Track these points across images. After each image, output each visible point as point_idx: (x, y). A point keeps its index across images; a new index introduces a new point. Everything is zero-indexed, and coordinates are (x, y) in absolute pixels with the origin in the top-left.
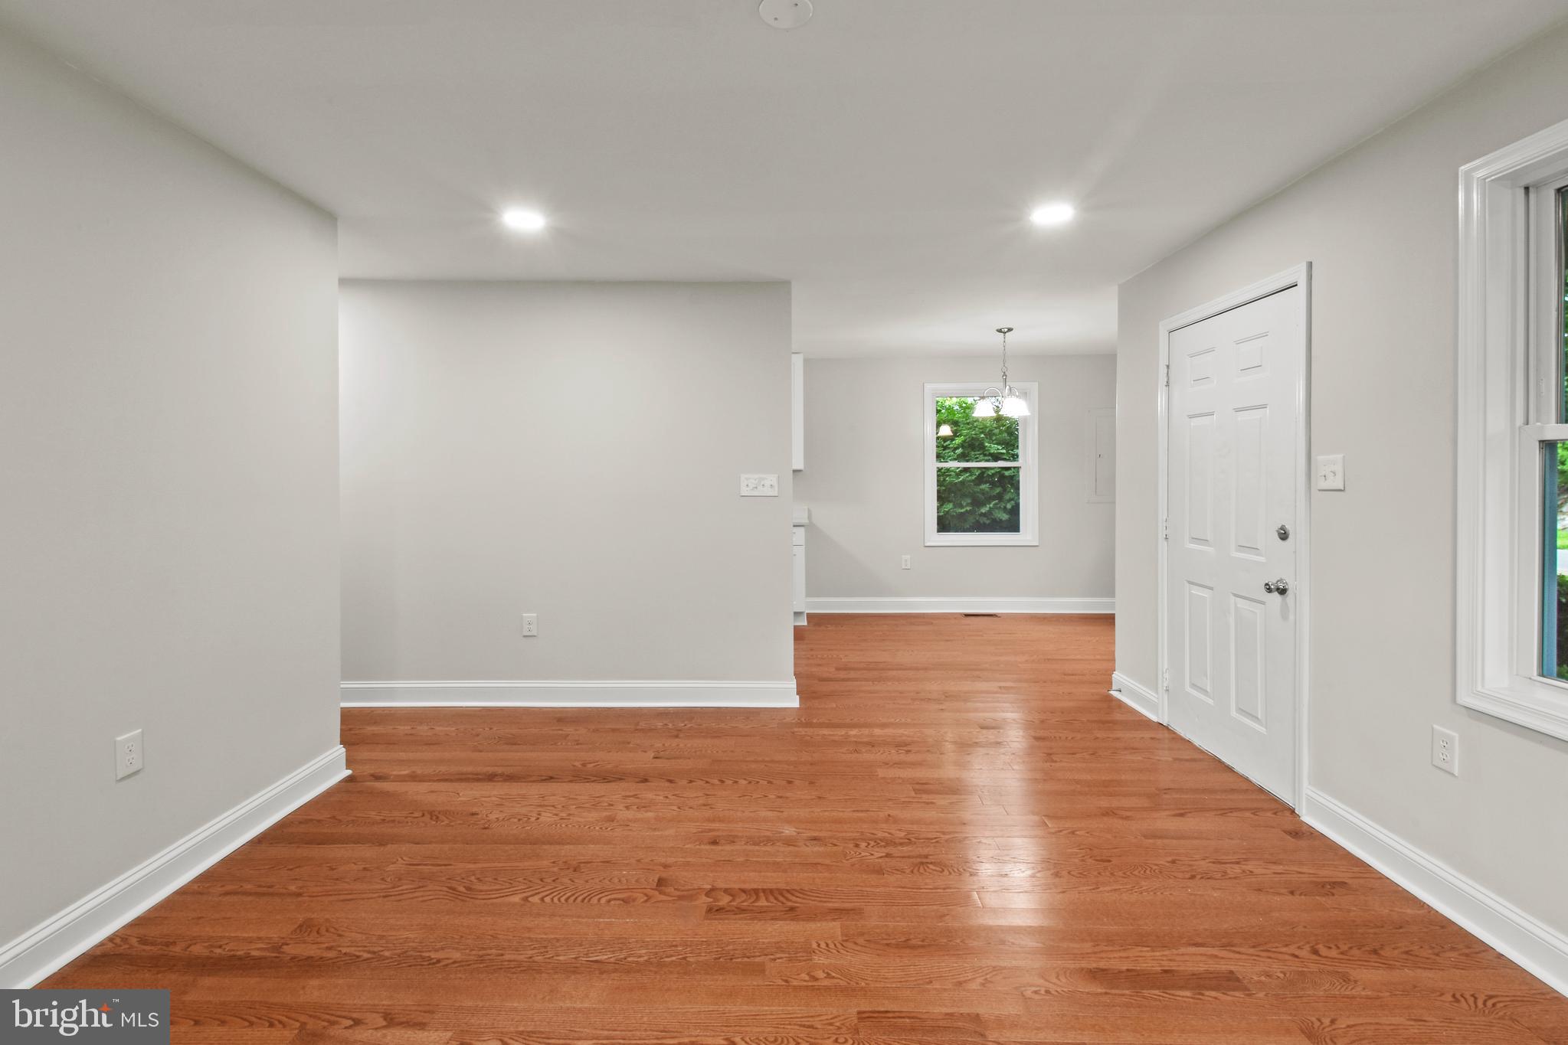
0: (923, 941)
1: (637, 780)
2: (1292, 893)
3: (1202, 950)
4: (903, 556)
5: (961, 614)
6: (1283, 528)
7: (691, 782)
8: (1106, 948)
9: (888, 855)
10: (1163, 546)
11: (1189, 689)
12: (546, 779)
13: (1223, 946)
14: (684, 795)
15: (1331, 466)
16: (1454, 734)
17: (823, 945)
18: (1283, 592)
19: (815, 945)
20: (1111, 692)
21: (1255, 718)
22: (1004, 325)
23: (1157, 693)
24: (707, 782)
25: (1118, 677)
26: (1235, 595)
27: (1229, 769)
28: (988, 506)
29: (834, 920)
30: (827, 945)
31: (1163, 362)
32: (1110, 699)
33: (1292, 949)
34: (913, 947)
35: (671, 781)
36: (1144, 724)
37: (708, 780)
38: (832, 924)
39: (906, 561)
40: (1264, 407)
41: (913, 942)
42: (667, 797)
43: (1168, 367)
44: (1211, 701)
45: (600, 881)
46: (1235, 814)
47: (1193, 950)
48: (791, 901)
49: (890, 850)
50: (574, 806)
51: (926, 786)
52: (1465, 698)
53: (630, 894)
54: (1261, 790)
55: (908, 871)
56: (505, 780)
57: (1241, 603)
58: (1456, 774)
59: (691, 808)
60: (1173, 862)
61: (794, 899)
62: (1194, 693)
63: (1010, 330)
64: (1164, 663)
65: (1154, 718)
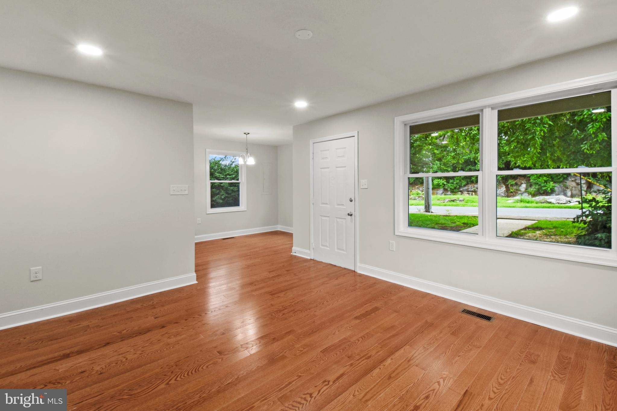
0: (316, 329)
1: (160, 328)
2: (370, 288)
3: (367, 305)
4: (198, 219)
5: (221, 239)
6: (351, 198)
7: (186, 320)
8: (352, 312)
9: (284, 314)
10: (312, 206)
11: (321, 247)
12: (105, 345)
13: (370, 303)
14: (190, 325)
15: (364, 182)
16: (393, 242)
17: (294, 343)
18: (351, 215)
19: (292, 344)
20: (292, 254)
21: (343, 250)
22: (247, 132)
23: (310, 250)
24: (194, 318)
25: (294, 248)
26: (337, 218)
27: (335, 266)
28: (215, 197)
29: (289, 335)
30: (295, 342)
31: (311, 152)
32: (292, 256)
33: (380, 298)
34: (316, 332)
35: (177, 323)
36: (306, 260)
37: (194, 317)
38: (290, 336)
39: (199, 220)
40: (345, 167)
41: (314, 330)
42: (183, 328)
43: (313, 153)
44: (328, 249)
45: (194, 364)
46: (346, 275)
47: (366, 305)
48: (271, 337)
49: (283, 312)
50: (141, 348)
51: (272, 293)
52: (396, 233)
53: (213, 361)
54: (345, 269)
55: (293, 315)
56: (78, 354)
57: (338, 220)
58: (395, 250)
59: (199, 327)
60: (346, 289)
61: (272, 336)
62: (322, 247)
63: (248, 134)
64: (312, 241)
65: (309, 258)
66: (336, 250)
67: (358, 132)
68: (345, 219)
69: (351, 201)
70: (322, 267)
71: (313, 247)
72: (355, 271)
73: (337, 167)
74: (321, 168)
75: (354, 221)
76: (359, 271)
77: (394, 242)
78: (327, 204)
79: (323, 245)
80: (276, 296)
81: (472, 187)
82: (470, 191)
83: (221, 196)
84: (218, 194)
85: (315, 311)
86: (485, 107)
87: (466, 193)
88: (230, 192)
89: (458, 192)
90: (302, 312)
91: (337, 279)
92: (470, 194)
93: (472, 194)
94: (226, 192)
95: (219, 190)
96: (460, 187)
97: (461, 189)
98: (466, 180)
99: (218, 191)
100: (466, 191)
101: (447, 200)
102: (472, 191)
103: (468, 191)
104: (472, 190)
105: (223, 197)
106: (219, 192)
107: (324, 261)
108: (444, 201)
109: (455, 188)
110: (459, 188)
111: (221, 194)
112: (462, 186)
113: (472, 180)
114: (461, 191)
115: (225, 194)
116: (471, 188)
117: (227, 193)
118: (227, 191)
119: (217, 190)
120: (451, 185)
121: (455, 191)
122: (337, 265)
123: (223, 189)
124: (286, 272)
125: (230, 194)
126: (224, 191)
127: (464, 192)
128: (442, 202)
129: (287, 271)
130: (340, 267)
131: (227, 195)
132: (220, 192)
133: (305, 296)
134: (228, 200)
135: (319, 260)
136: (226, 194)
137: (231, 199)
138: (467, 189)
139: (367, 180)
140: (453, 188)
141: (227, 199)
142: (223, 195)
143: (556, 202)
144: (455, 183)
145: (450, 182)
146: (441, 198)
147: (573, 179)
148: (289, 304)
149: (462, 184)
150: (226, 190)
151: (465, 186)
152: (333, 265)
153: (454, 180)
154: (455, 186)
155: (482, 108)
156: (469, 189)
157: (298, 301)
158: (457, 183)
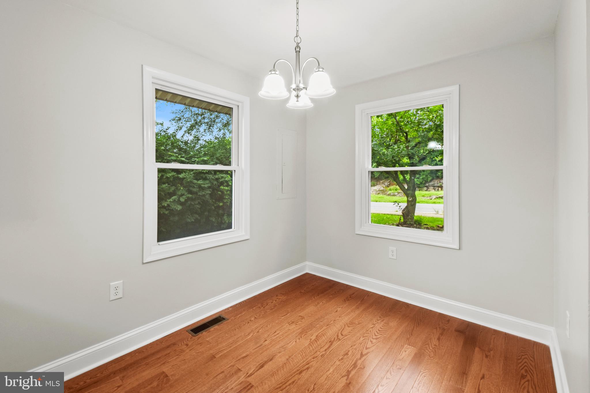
81: (438, 182)
82: (436, 187)
83: (179, 199)
84: (173, 194)
87: (431, 188)
88: (195, 190)
89: (424, 187)
92: (436, 190)
93: (438, 189)
94: (189, 189)
95: (176, 186)
96: (426, 182)
97: (427, 185)
98: (432, 175)
99: (173, 188)
100: (432, 186)
101: (434, 197)
102: (439, 187)
103: (434, 187)
104: (439, 185)
105: (182, 200)
106: (174, 191)
108: (431, 198)
109: (421, 183)
110: (425, 184)
111: (179, 193)
112: (429, 181)
113: (437, 175)
114: (427, 186)
115: (186, 193)
116: (438, 184)
117: (190, 192)
118: (191, 189)
119: (172, 186)
120: (417, 181)
121: (421, 186)
123: (182, 184)
125: (196, 193)
126: (184, 187)
127: (429, 188)
128: (428, 198)
131: (190, 196)
132: (177, 189)
134: (191, 204)
136: (188, 194)
137: (197, 202)
138: (432, 185)
140: (420, 183)
141: (189, 202)
142: (182, 195)
144: (421, 178)
145: (416, 177)
146: (426, 195)
149: (428, 179)
150: (189, 187)
151: (431, 181)
153: (420, 175)
154: (421, 181)
156: (435, 185)
158: (423, 179)
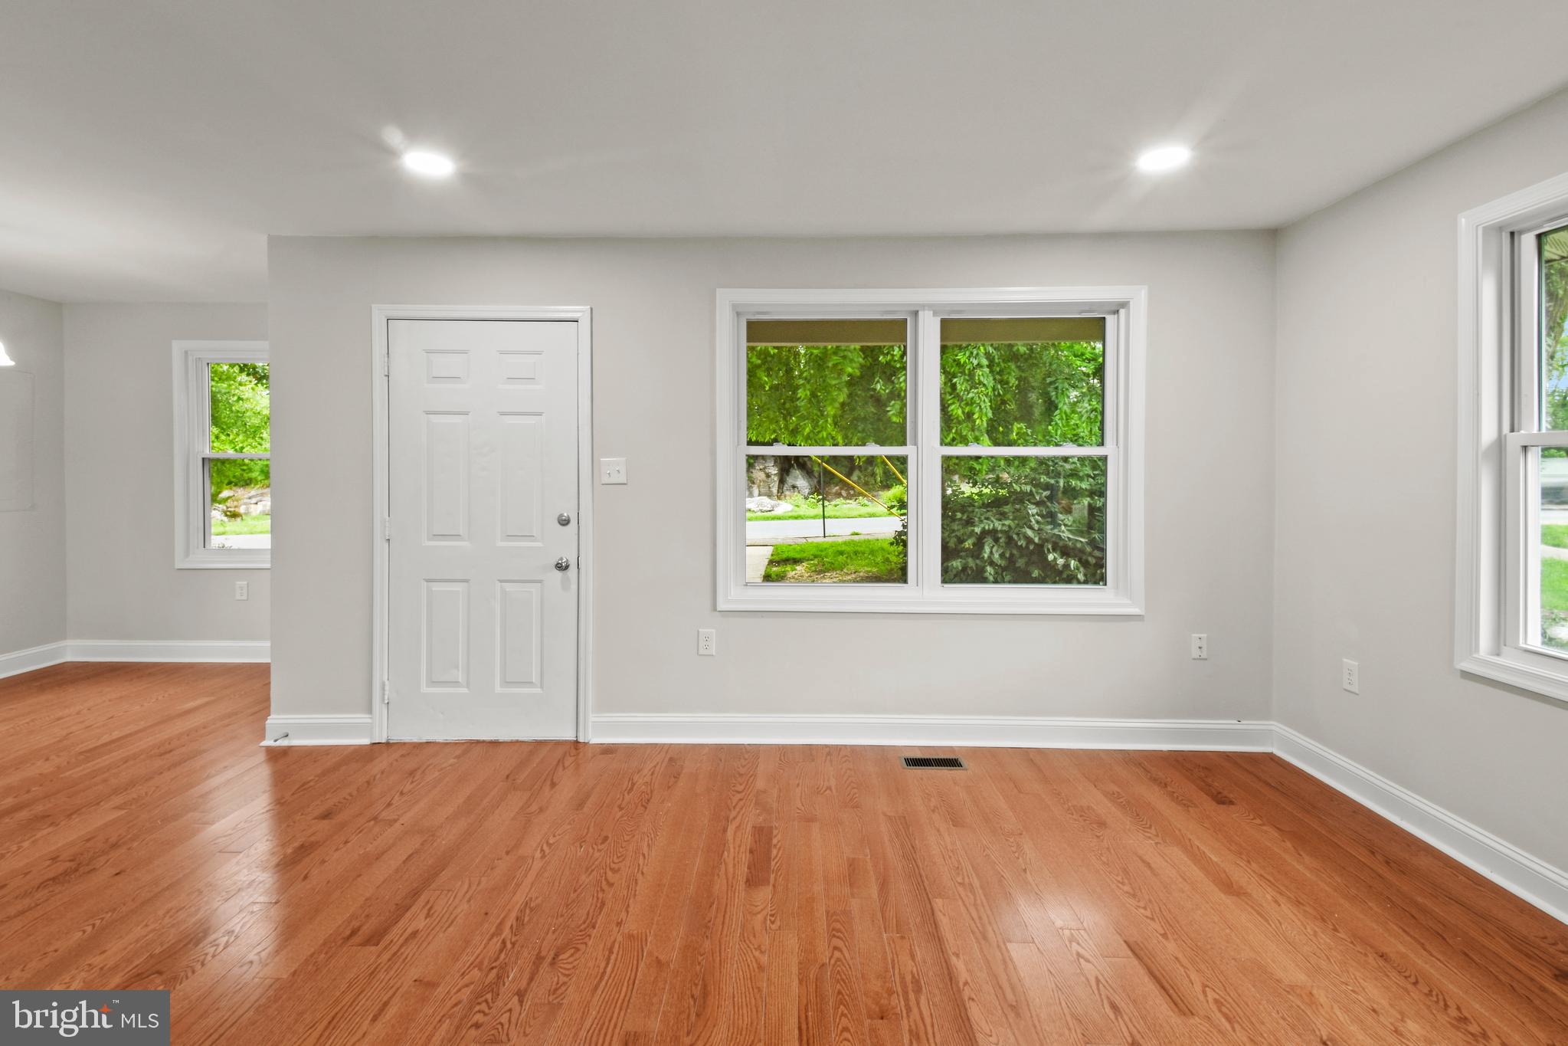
0: (696, 986)
2: (675, 777)
3: (730, 829)
6: (562, 515)
8: (722, 871)
13: (728, 820)
15: (614, 462)
16: (711, 632)
21: (531, 682)
23: (371, 713)
33: (734, 800)
41: (696, 993)
44: (463, 690)
46: (567, 762)
47: (729, 832)
49: (509, 986)
52: (722, 607)
55: (562, 978)
57: (509, 587)
60: (620, 808)
62: (434, 690)
65: (367, 741)
66: (498, 689)
67: (592, 309)
68: (540, 582)
69: (564, 522)
70: (452, 761)
71: (386, 697)
72: (577, 742)
73: (503, 414)
74: (428, 413)
75: (574, 587)
76: (595, 736)
77: (713, 630)
78: (457, 536)
79: (433, 683)
80: (395, 934)
85: (619, 924)
86: (924, 306)
90: (578, 950)
91: (553, 785)
107: (440, 738)
122: (501, 738)
124: (325, 825)
129: (326, 816)
130: (517, 742)
133: (518, 885)
135: (415, 741)
139: (624, 459)
143: (758, 509)
147: (761, 467)
148: (496, 944)
152: (484, 742)
155: (917, 309)
157: (513, 915)
